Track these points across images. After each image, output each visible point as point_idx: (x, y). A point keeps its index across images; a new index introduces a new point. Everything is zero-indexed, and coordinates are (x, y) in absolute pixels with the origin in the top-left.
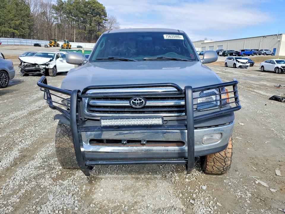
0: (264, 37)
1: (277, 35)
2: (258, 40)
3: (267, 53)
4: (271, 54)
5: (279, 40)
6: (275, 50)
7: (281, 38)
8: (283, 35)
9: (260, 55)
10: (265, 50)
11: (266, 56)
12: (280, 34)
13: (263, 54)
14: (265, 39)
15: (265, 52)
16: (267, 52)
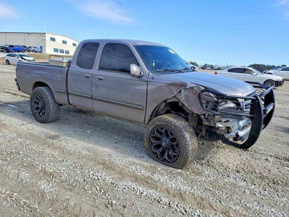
0: (28, 33)
1: (40, 33)
2: (22, 36)
3: (36, 51)
4: (39, 51)
5: (43, 38)
6: (41, 47)
7: (45, 36)
8: (46, 34)
9: (29, 52)
10: (34, 47)
11: (35, 53)
12: (44, 33)
13: (32, 51)
14: (30, 36)
15: (34, 49)
16: (35, 49)
